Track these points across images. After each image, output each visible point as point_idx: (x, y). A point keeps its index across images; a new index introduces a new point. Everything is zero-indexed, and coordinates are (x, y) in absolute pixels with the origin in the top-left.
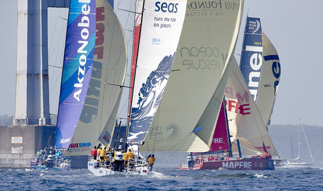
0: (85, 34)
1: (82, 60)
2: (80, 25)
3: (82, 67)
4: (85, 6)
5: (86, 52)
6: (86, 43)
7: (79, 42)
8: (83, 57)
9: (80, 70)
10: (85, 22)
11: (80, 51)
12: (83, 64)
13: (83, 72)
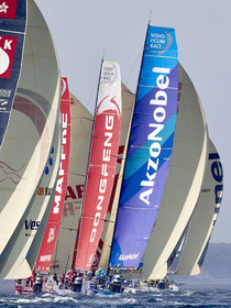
0: (159, 115)
1: (155, 149)
2: (152, 102)
3: (154, 160)
4: (161, 77)
5: (160, 139)
6: (160, 128)
7: (151, 125)
8: (157, 146)
9: (151, 163)
10: (161, 98)
11: (151, 137)
12: (155, 155)
13: (155, 167)
